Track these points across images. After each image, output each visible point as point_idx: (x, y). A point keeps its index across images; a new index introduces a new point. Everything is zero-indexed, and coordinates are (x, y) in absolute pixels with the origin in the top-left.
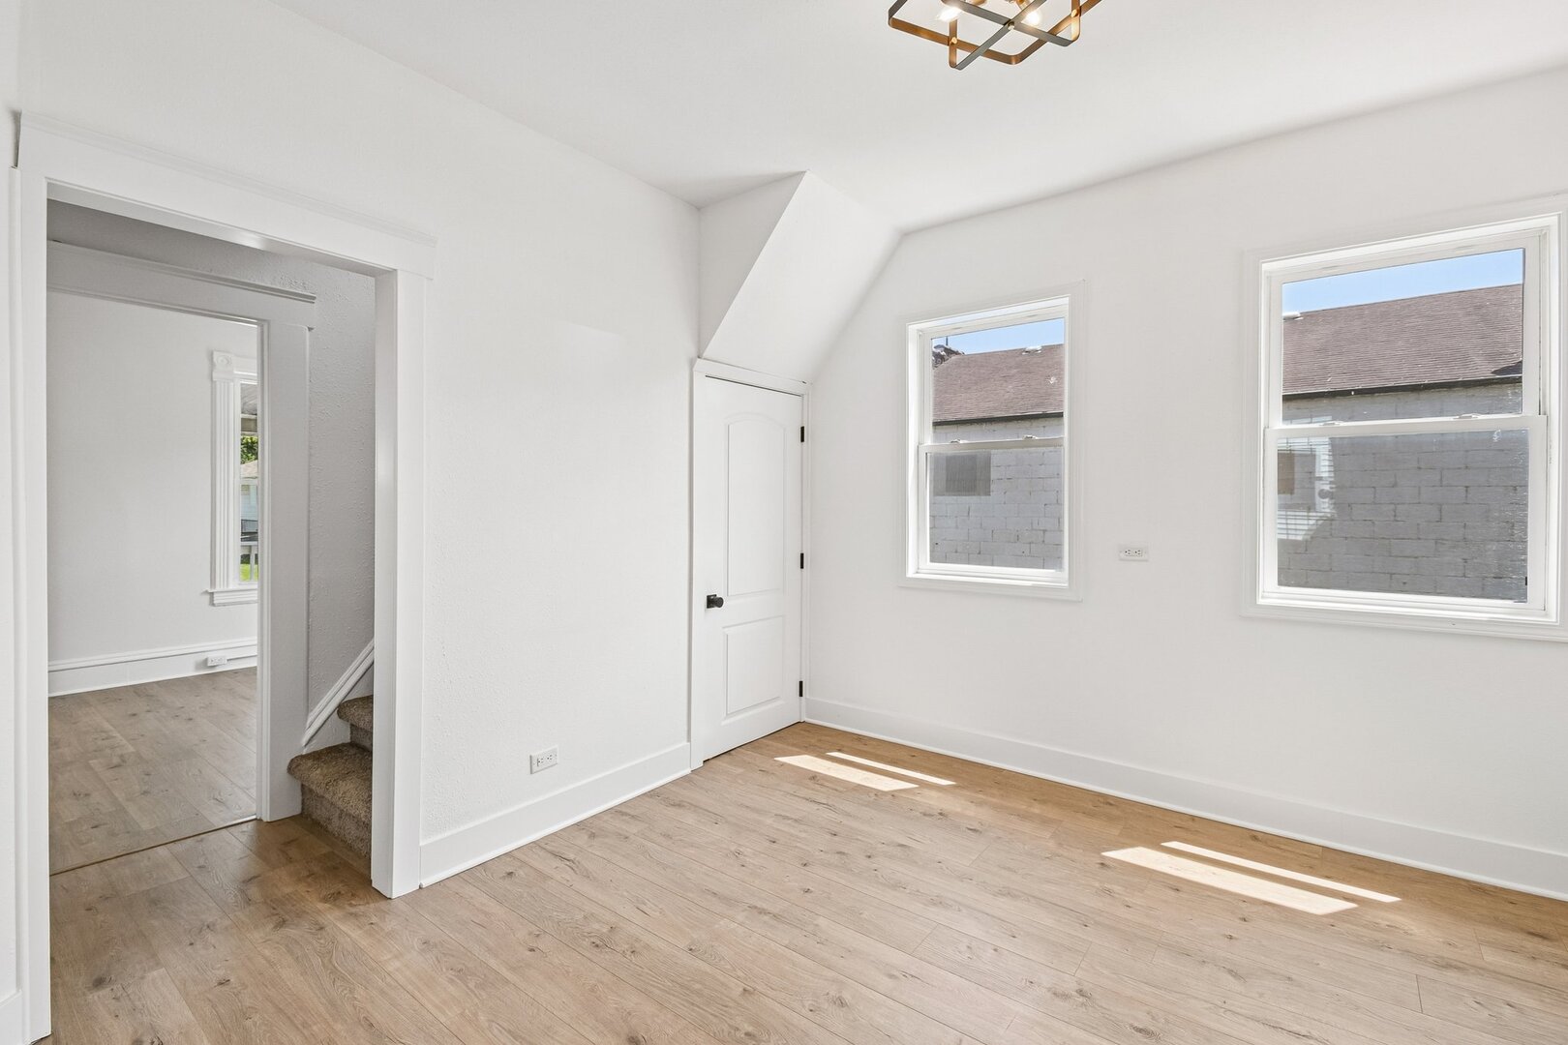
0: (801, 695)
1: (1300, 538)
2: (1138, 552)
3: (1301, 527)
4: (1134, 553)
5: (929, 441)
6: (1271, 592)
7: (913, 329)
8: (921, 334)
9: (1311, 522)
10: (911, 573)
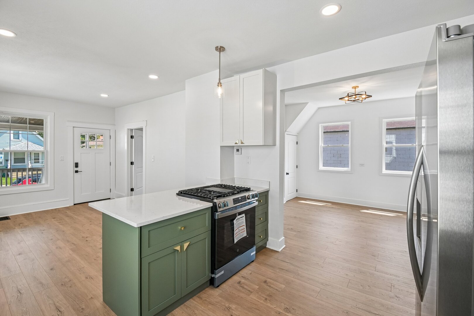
0: (297, 192)
1: (388, 162)
2: (363, 165)
3: (389, 159)
4: (362, 165)
5: (323, 145)
6: (384, 171)
7: (320, 125)
8: (321, 126)
9: (391, 158)
10: (320, 169)
